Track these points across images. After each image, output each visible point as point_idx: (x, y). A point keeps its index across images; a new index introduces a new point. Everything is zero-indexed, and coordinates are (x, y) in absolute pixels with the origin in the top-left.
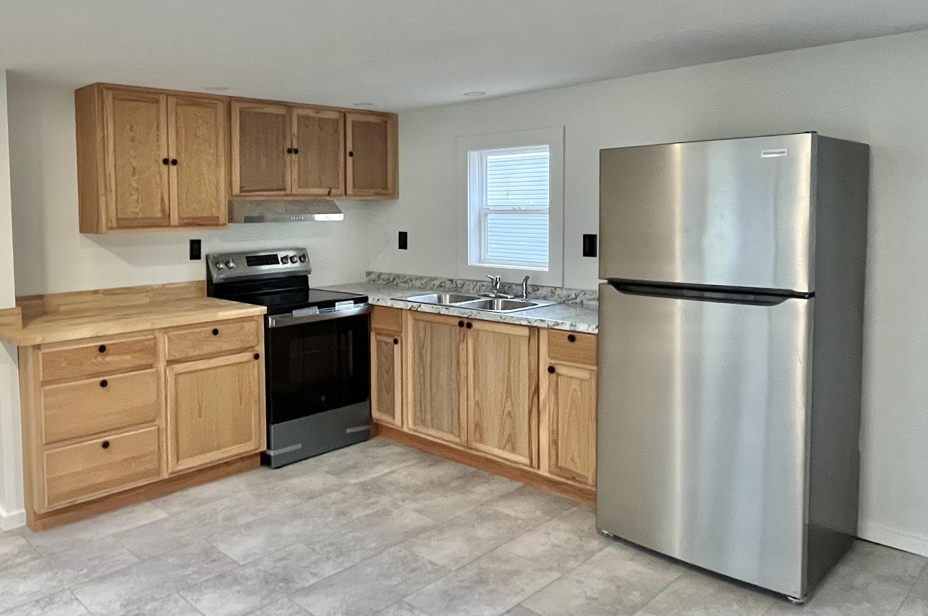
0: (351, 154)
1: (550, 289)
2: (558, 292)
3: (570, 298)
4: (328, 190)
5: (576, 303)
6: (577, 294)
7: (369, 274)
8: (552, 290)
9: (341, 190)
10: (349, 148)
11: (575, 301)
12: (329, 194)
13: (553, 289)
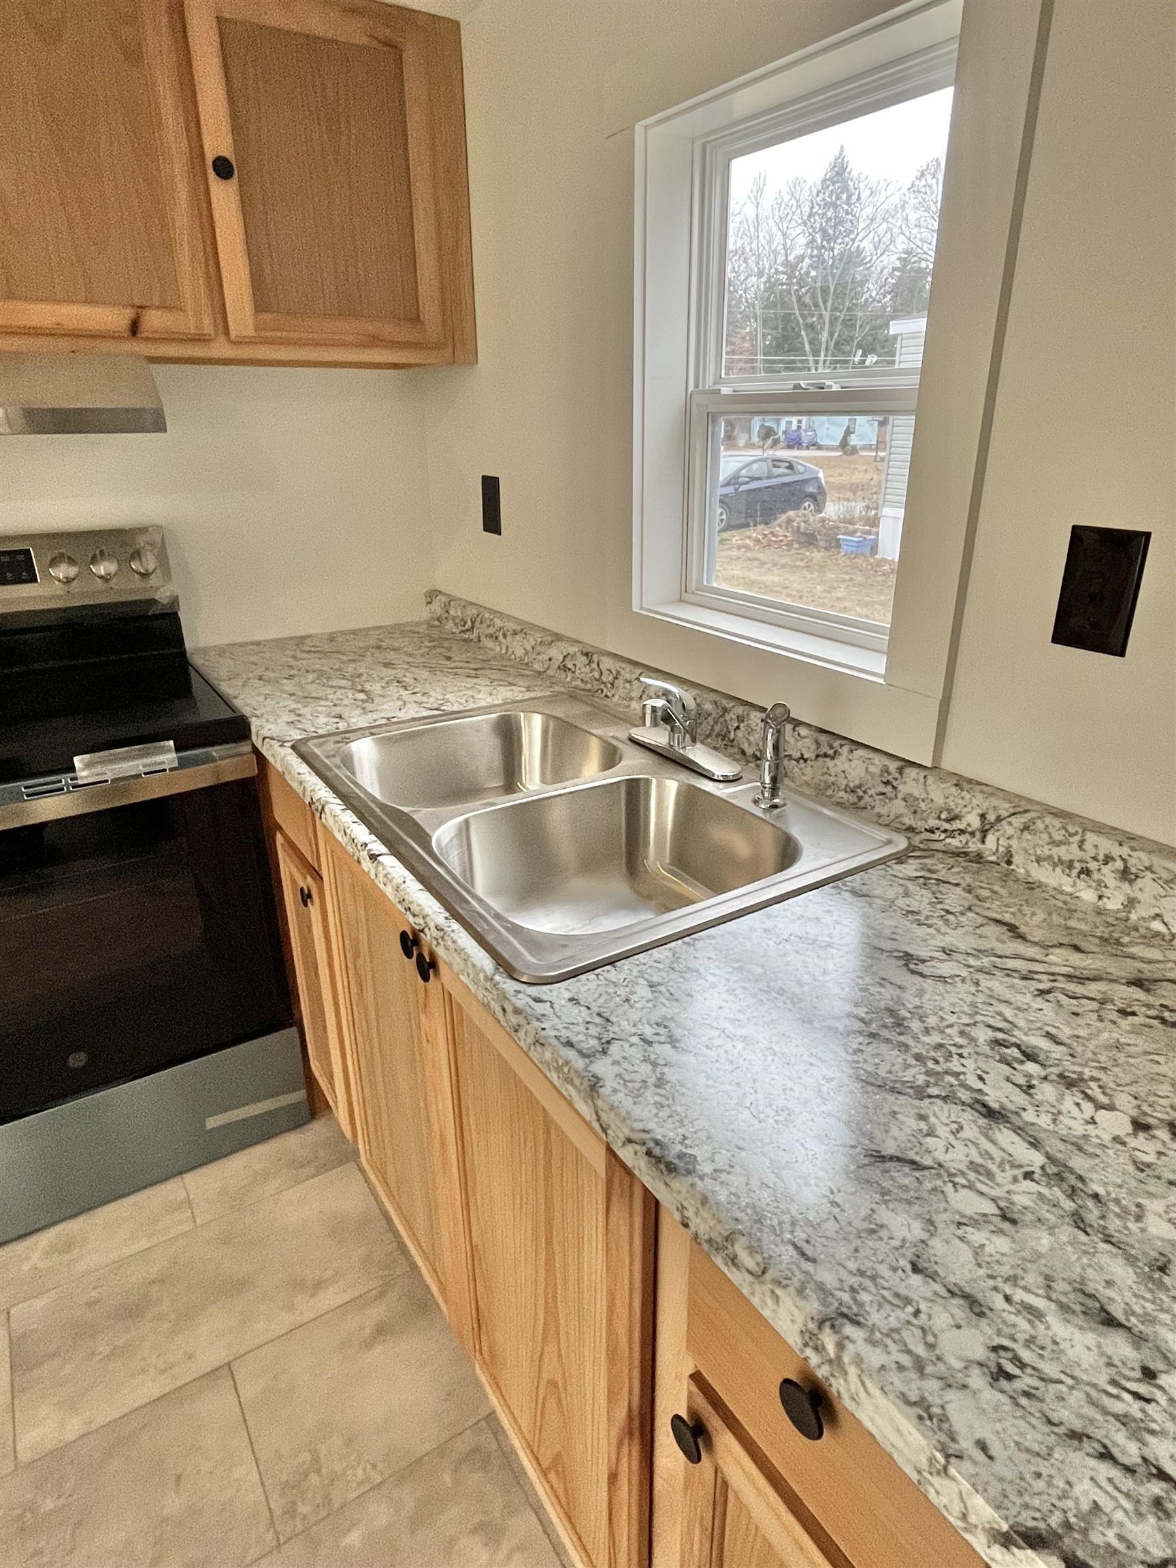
0: (223, 168)
1: (879, 760)
2: (911, 784)
3: (957, 825)
4: (129, 314)
5: (979, 858)
6: (991, 817)
7: (431, 595)
8: (886, 770)
9: (201, 320)
10: (218, 142)
11: (974, 846)
12: (135, 328)
13: (893, 766)
